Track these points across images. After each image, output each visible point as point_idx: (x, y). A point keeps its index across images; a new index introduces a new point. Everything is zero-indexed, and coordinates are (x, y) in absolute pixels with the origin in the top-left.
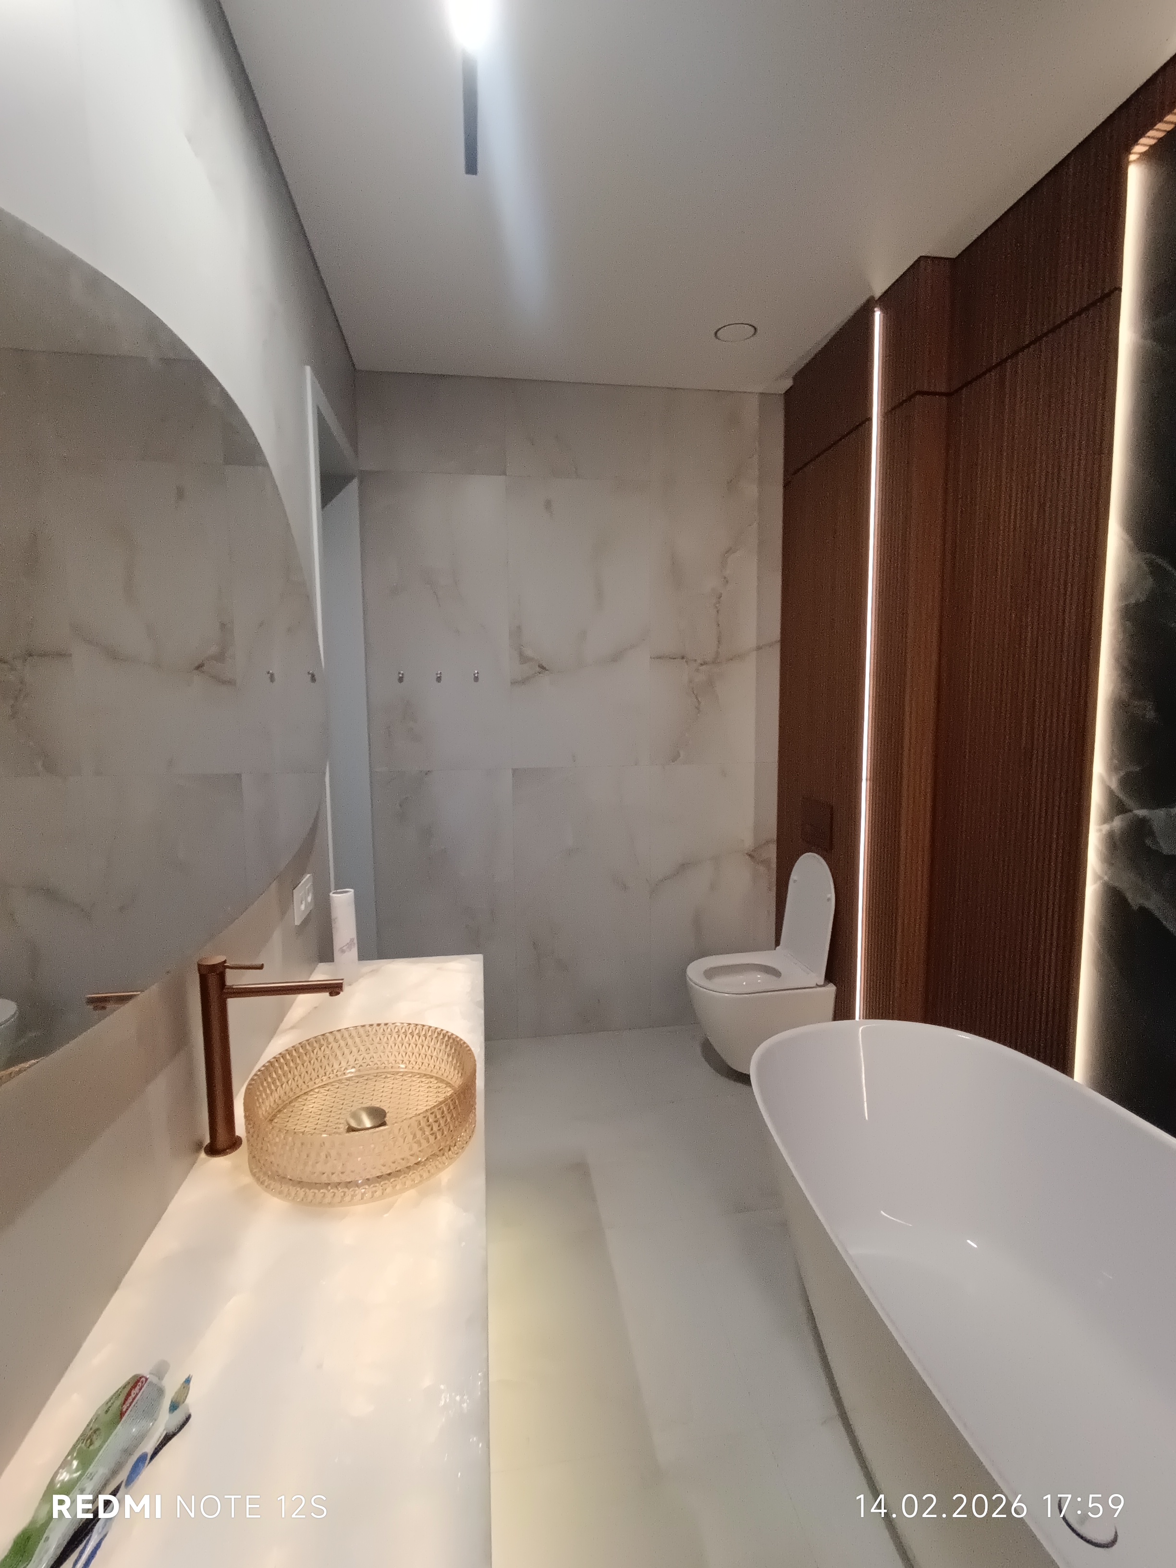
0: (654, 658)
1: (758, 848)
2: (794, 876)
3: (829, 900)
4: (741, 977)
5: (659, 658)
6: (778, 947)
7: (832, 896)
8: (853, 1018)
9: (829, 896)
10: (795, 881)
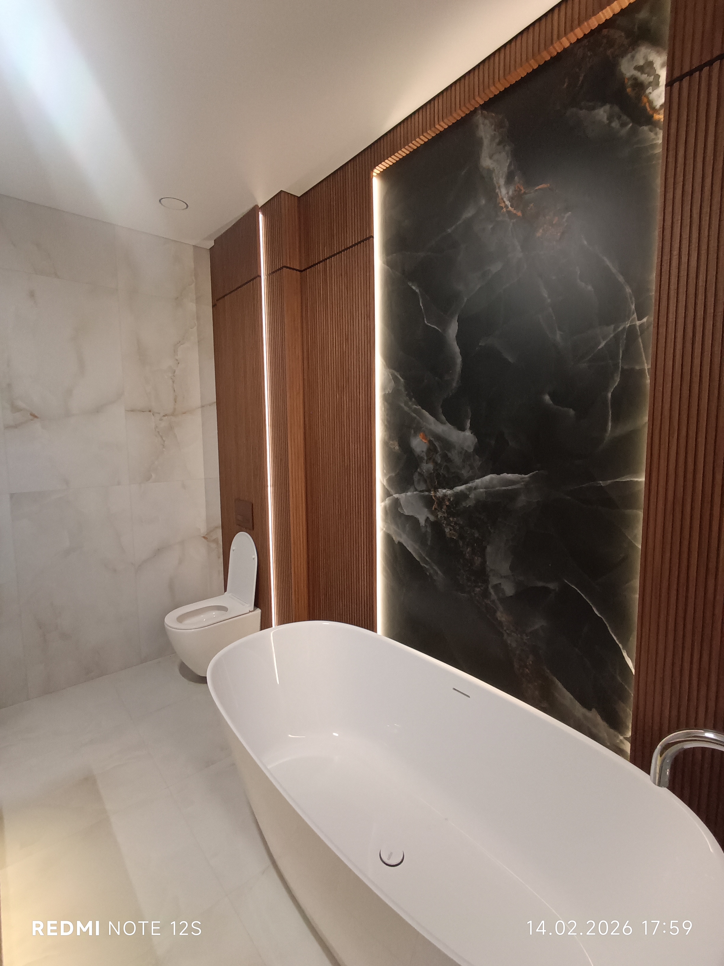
0: (128, 411)
1: (210, 531)
2: (233, 547)
3: (254, 559)
4: (202, 616)
5: (132, 411)
6: (226, 593)
7: (255, 556)
8: (272, 626)
9: (253, 557)
10: (233, 550)
